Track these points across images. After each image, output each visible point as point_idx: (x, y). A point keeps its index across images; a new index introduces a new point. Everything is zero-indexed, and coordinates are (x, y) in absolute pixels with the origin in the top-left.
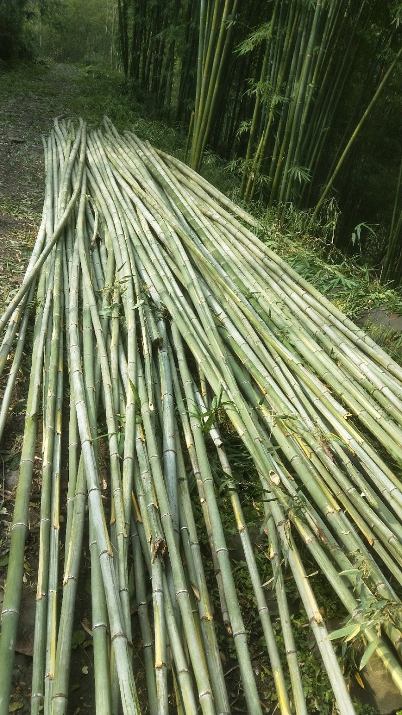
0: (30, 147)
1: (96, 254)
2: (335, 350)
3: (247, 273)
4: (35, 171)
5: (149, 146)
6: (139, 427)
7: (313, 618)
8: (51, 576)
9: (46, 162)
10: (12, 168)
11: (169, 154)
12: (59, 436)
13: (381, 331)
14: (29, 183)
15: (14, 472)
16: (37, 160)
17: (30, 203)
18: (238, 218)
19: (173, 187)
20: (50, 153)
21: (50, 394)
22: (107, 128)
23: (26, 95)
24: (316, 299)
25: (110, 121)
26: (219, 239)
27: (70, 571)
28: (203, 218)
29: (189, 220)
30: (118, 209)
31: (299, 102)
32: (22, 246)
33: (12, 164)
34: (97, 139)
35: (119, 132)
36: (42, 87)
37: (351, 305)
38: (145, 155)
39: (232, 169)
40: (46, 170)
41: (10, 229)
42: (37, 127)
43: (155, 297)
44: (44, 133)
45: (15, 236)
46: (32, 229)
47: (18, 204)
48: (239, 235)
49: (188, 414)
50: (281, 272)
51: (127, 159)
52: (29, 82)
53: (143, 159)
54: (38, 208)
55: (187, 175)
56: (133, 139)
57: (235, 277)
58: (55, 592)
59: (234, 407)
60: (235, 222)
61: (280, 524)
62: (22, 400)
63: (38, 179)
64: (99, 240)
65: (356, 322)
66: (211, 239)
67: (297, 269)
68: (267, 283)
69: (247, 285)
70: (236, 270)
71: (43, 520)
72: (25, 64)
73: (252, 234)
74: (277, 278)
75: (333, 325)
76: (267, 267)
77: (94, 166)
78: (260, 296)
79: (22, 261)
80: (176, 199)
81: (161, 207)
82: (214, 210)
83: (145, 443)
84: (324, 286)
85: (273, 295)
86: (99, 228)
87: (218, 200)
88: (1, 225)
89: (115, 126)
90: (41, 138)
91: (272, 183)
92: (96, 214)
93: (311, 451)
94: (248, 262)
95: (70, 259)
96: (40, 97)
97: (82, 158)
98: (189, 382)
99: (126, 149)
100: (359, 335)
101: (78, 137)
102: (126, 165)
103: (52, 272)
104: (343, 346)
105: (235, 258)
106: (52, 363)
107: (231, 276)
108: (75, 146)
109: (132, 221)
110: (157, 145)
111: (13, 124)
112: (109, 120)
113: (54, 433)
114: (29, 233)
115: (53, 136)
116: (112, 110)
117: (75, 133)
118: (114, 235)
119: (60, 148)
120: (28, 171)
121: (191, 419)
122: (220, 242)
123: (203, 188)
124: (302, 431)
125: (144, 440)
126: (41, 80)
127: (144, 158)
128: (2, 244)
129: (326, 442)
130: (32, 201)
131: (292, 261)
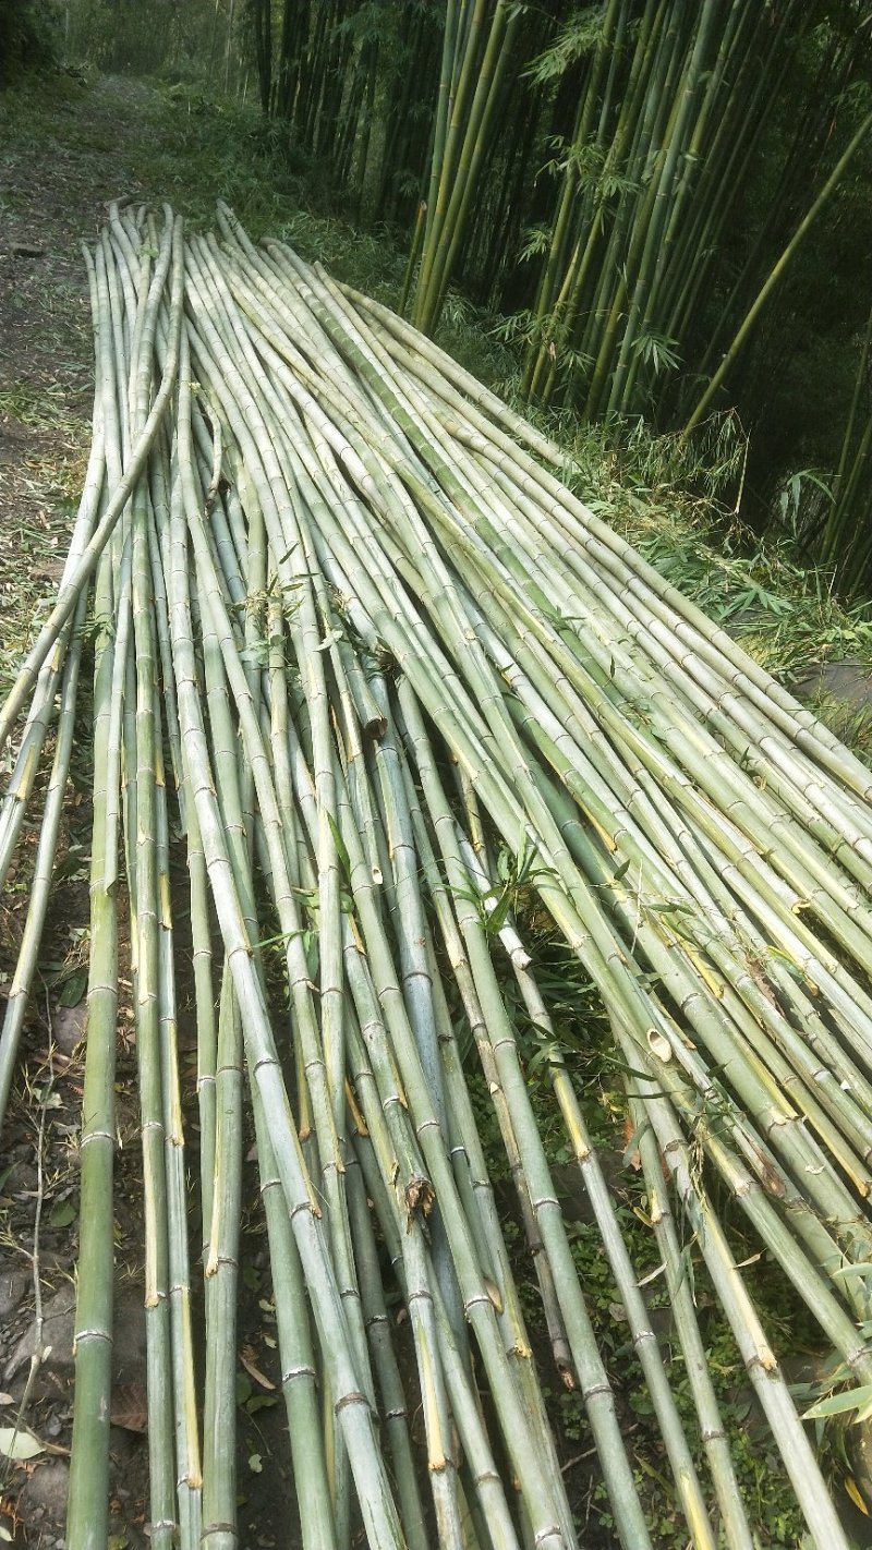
0: (55, 268)
1: (219, 516)
2: (753, 753)
3: (552, 573)
4: (69, 322)
5: (323, 274)
6: (349, 922)
7: (756, 1359)
8: (174, 1254)
9: (94, 303)
10: (19, 315)
11: (365, 294)
12: (169, 933)
13: (846, 713)
14: (57, 349)
15: (71, 1013)
16: (73, 296)
17: (62, 394)
18: (525, 446)
19: (380, 371)
20: (102, 281)
21: (143, 837)
22: (227, 230)
23: (44, 146)
24: (703, 635)
25: (232, 214)
26: (488, 493)
27: (221, 1244)
28: (451, 444)
29: (420, 448)
30: (267, 419)
31: (661, 193)
32: (50, 494)
33: (19, 304)
34: (207, 254)
35: (251, 240)
36: (78, 131)
37: (782, 653)
38: (315, 295)
39: (507, 335)
40: (95, 322)
41: (21, 453)
42: (70, 221)
43: (362, 623)
44: (85, 236)
45: (34, 468)
46: (70, 455)
47: (35, 397)
48: (531, 485)
49: (448, 892)
50: (627, 574)
51: (277, 303)
52: (47, 117)
53: (310, 305)
54: (82, 406)
55: (409, 346)
56: (286, 256)
57: (527, 581)
58: (186, 1289)
59: (557, 881)
60: (521, 455)
61: (672, 1148)
62: (77, 847)
63: (78, 340)
64: (224, 486)
65: (792, 690)
66: (471, 492)
67: (660, 567)
68: (597, 596)
69: (555, 601)
70: (528, 566)
71: (149, 1126)
72: (37, 73)
73: (560, 485)
74: (617, 586)
75: (744, 695)
76: (594, 559)
77: (205, 314)
78: (583, 626)
79: (53, 527)
80: (388, 399)
81: (361, 418)
82: (472, 425)
83: (365, 956)
84: (720, 608)
85: (610, 622)
86: (225, 461)
87: (478, 404)
88: (4, 444)
89: (243, 226)
90: (79, 246)
91: (592, 369)
92: (216, 427)
93: (721, 982)
94: (553, 548)
95: (165, 529)
96: (74, 153)
97: (176, 298)
98: (448, 819)
99: (273, 280)
100: (802, 721)
101: (166, 248)
102: (275, 315)
103: (126, 557)
104: (768, 745)
105: (524, 538)
106: (143, 767)
107: (518, 578)
108: (160, 269)
109: (300, 446)
110: (338, 272)
111: (18, 213)
112: (230, 212)
113: (157, 926)
114: (65, 462)
115: (107, 244)
116: (236, 188)
117: (158, 238)
118: (260, 480)
119: (124, 272)
120: (54, 321)
121: (456, 903)
122: (490, 501)
123: (444, 374)
124: (703, 939)
125: (363, 951)
126: (73, 113)
127: (312, 302)
128: (8, 487)
129: (758, 966)
130: (66, 390)
131: (647, 548)
